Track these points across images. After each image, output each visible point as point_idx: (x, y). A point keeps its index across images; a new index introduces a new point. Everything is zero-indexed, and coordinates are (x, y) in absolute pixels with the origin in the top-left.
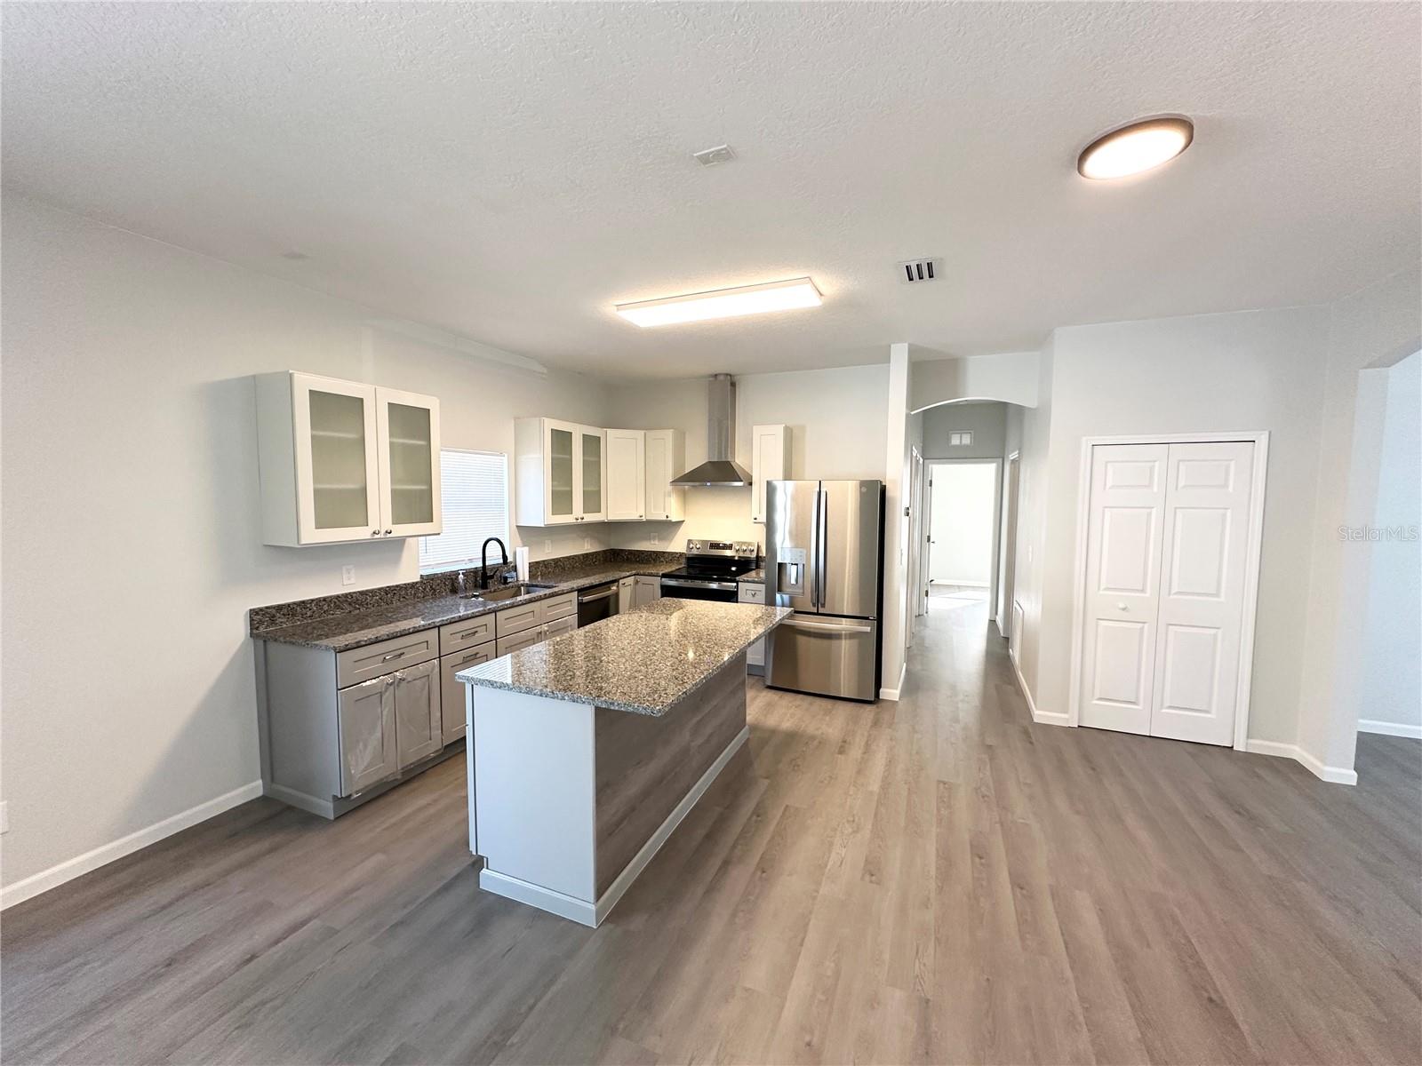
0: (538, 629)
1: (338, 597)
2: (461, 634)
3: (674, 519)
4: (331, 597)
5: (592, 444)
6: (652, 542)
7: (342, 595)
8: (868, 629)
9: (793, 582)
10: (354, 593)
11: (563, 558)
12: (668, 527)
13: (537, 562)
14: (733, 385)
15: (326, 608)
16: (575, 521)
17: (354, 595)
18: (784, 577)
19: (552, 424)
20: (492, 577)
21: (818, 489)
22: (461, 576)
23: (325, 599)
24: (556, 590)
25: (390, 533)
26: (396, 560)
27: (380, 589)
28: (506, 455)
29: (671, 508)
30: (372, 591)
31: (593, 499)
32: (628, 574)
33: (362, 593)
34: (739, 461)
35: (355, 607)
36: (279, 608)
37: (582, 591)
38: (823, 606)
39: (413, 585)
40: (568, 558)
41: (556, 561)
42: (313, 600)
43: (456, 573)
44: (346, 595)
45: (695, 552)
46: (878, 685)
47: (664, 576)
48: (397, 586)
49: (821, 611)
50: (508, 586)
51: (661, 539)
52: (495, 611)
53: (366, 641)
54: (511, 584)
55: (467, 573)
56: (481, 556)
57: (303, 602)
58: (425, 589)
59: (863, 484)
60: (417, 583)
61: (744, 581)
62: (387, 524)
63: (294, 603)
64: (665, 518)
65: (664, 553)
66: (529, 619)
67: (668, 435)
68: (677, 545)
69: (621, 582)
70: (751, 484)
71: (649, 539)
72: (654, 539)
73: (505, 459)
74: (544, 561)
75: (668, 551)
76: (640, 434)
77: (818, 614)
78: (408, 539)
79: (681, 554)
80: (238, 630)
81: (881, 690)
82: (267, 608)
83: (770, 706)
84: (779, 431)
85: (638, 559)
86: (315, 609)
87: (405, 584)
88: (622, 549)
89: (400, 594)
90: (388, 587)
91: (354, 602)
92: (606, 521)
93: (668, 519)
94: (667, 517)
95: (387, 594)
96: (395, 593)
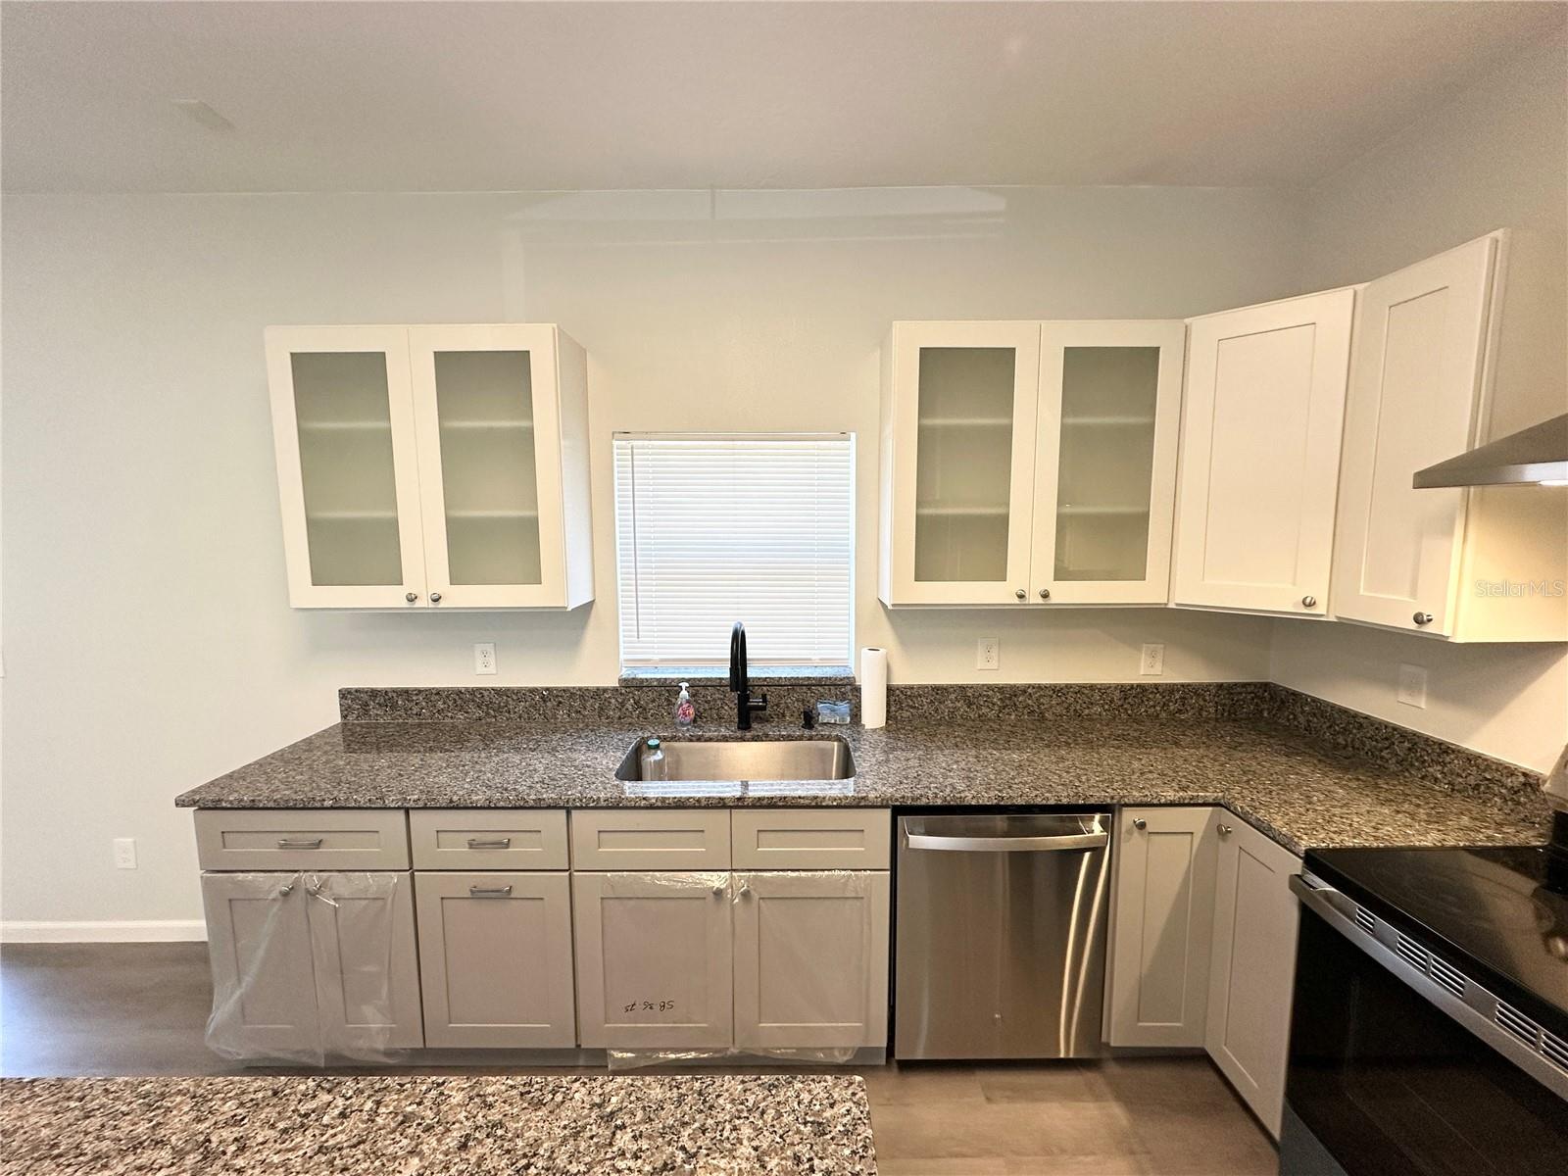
1: (459, 692)
2: (472, 836)
4: (448, 690)
6: (1403, 697)
7: (467, 689)
10: (486, 689)
11: (1040, 687)
13: (936, 687)
15: (440, 704)
16: (1017, 601)
17: (486, 694)
19: (912, 336)
22: (684, 693)
23: (438, 692)
26: (575, 643)
27: (533, 691)
28: (852, 439)
29: (1450, 585)
31: (1104, 542)
33: (498, 692)
35: (488, 714)
36: (374, 693)
39: (598, 693)
40: (1057, 690)
41: (1010, 695)
44: (473, 692)
47: (1320, 862)
48: (565, 690)
53: (231, 802)
57: (406, 691)
58: (623, 704)
60: (605, 690)
62: (440, 581)
63: (394, 691)
64: (1413, 626)
66: (689, 848)
67: (1467, 267)
69: (1134, 815)
71: (1393, 683)
73: (849, 446)
74: (963, 688)
75: (1465, 745)
79: (1531, 783)
85: (1341, 740)
86: (424, 704)
87: (580, 689)
88: (1295, 694)
89: (571, 706)
90: (547, 689)
91: (486, 705)
92: (1172, 606)
93: (1429, 629)
94: (1419, 619)
95: (545, 701)
96: (560, 702)
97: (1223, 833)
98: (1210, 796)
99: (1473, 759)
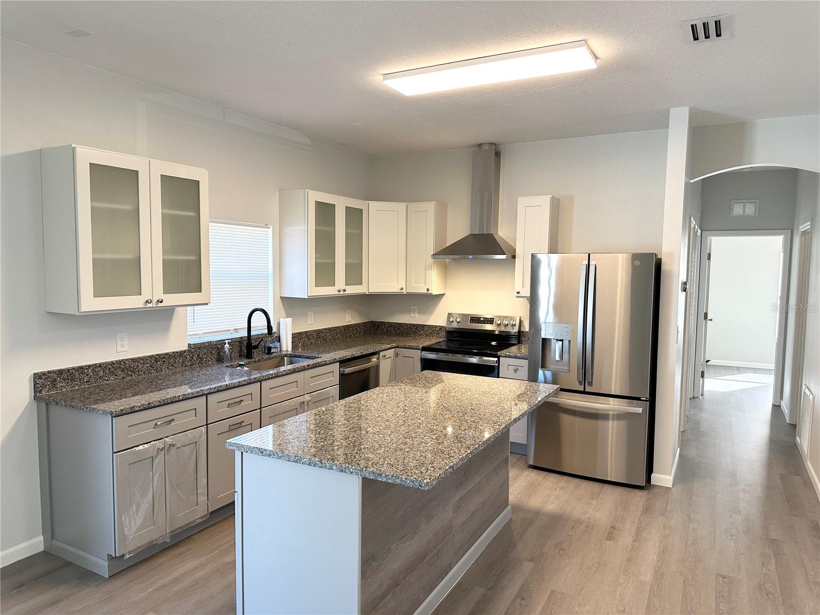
0: (301, 399)
1: (112, 363)
2: (227, 403)
3: (435, 291)
4: (106, 363)
5: (355, 217)
6: (412, 315)
7: (117, 361)
8: (640, 410)
9: (557, 358)
10: (127, 360)
11: (325, 329)
12: (429, 300)
13: (299, 333)
14: (498, 154)
15: (101, 373)
16: (337, 293)
17: (127, 362)
18: (548, 353)
19: (316, 196)
20: (256, 347)
21: (587, 263)
22: (227, 345)
23: (100, 365)
24: (319, 360)
25: (161, 302)
26: (166, 329)
27: (150, 357)
28: (271, 228)
29: (433, 283)
30: (143, 359)
31: (355, 272)
32: (389, 346)
33: (133, 360)
34: (502, 233)
35: (128, 374)
36: (60, 372)
37: (343, 362)
38: (591, 384)
39: (181, 354)
40: (330, 329)
41: (318, 332)
42: (89, 366)
43: (222, 343)
44: (119, 362)
45: (455, 325)
46: (650, 469)
47: (424, 349)
48: (166, 354)
49: (588, 389)
50: (272, 356)
51: (421, 312)
52: (260, 381)
53: (139, 407)
54: (274, 354)
55: (233, 342)
56: (247, 327)
57: (81, 368)
58: (192, 358)
59: (636, 257)
60: (185, 351)
61: (506, 356)
62: (159, 294)
63: (73, 369)
64: (425, 291)
65: (424, 326)
66: (292, 390)
67: (430, 208)
68: (438, 318)
69: (382, 354)
70: (514, 257)
71: (409, 312)
72: (414, 311)
73: (270, 230)
74: (306, 332)
75: (428, 324)
76: (403, 205)
77: (584, 392)
78: (176, 308)
79: (441, 328)
80: (24, 393)
81: (653, 475)
82: (49, 372)
83: (532, 487)
84: (545, 202)
85: (398, 332)
86: (91, 374)
87: (173, 353)
88: (382, 322)
89: (169, 362)
90: (158, 355)
91: (127, 369)
92: (367, 293)
93: (429, 292)
94: (428, 290)
95: (157, 362)
96: (164, 361)
97: (397, 355)
98: (394, 345)
99: (429, 326)
